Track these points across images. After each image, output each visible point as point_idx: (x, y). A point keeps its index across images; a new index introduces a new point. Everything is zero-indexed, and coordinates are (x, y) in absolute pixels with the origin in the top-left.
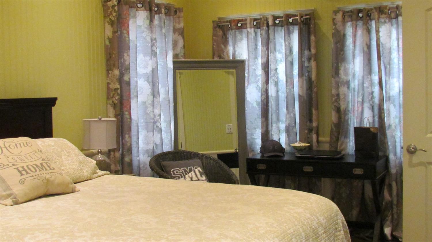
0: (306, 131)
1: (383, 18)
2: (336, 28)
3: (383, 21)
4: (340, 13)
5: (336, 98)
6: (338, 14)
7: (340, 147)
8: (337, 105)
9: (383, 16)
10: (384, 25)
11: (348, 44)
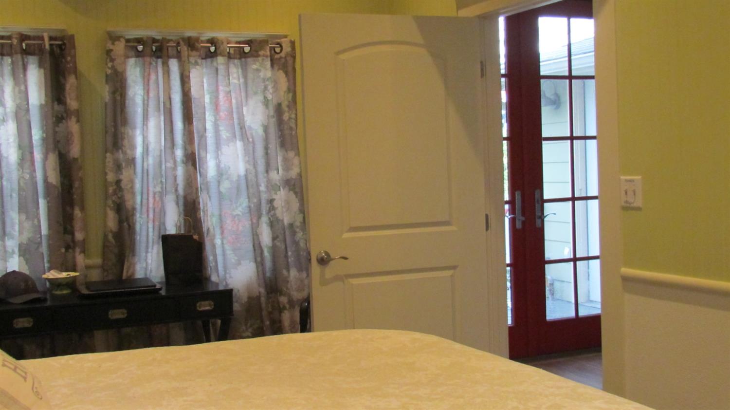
0: (63, 250)
1: (194, 56)
2: (113, 67)
3: (193, 62)
4: (121, 41)
5: (115, 187)
6: (116, 43)
7: (127, 272)
8: (116, 200)
9: (194, 53)
10: (196, 68)
11: (131, 96)
